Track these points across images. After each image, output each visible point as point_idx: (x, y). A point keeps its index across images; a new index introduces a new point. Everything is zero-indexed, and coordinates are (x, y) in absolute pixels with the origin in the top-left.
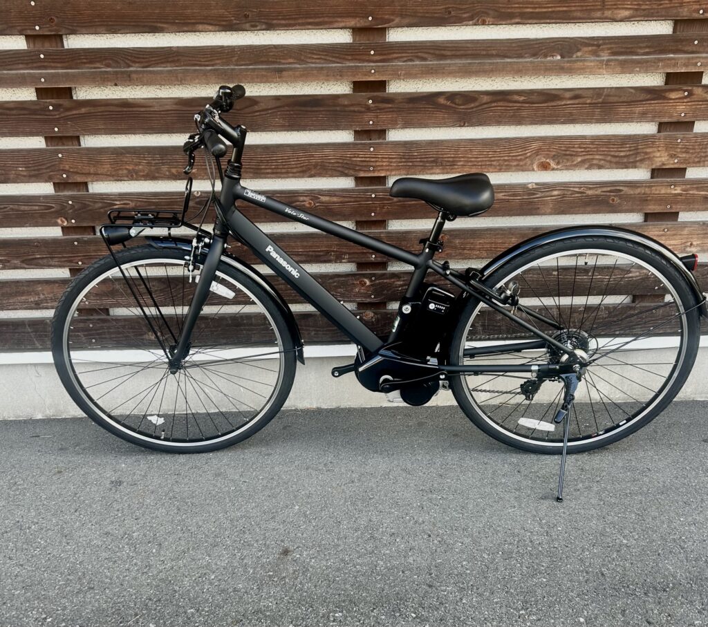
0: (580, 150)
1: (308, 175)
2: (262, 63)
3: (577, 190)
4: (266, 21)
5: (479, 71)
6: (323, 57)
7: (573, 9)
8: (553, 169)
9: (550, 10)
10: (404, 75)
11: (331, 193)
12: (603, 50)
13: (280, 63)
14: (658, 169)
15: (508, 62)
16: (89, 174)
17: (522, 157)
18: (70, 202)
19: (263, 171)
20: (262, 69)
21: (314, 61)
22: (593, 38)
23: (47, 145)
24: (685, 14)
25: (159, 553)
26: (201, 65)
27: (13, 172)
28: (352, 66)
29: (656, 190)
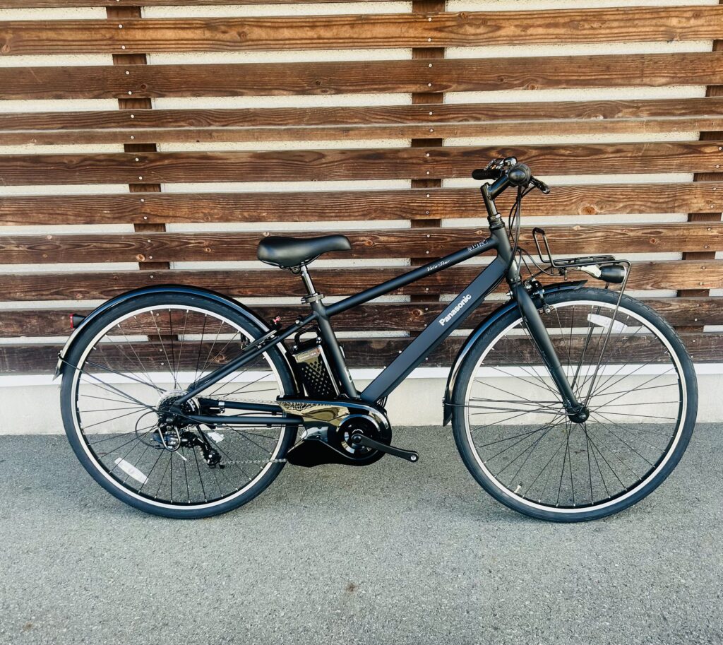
0: (622, 197)
1: (368, 218)
2: (331, 122)
3: (619, 231)
4: (335, 87)
5: (529, 131)
6: (386, 117)
7: (615, 76)
8: (597, 214)
9: (593, 77)
10: (460, 133)
11: (389, 233)
12: (642, 111)
13: (347, 123)
14: (695, 214)
15: (555, 123)
16: (168, 217)
17: (568, 203)
18: (149, 241)
19: (327, 214)
20: (331, 129)
21: (377, 120)
22: (633, 101)
23: (131, 191)
24: (717, 81)
25: (228, 586)
26: (275, 125)
27: (99, 215)
28: (412, 126)
29: (694, 232)
